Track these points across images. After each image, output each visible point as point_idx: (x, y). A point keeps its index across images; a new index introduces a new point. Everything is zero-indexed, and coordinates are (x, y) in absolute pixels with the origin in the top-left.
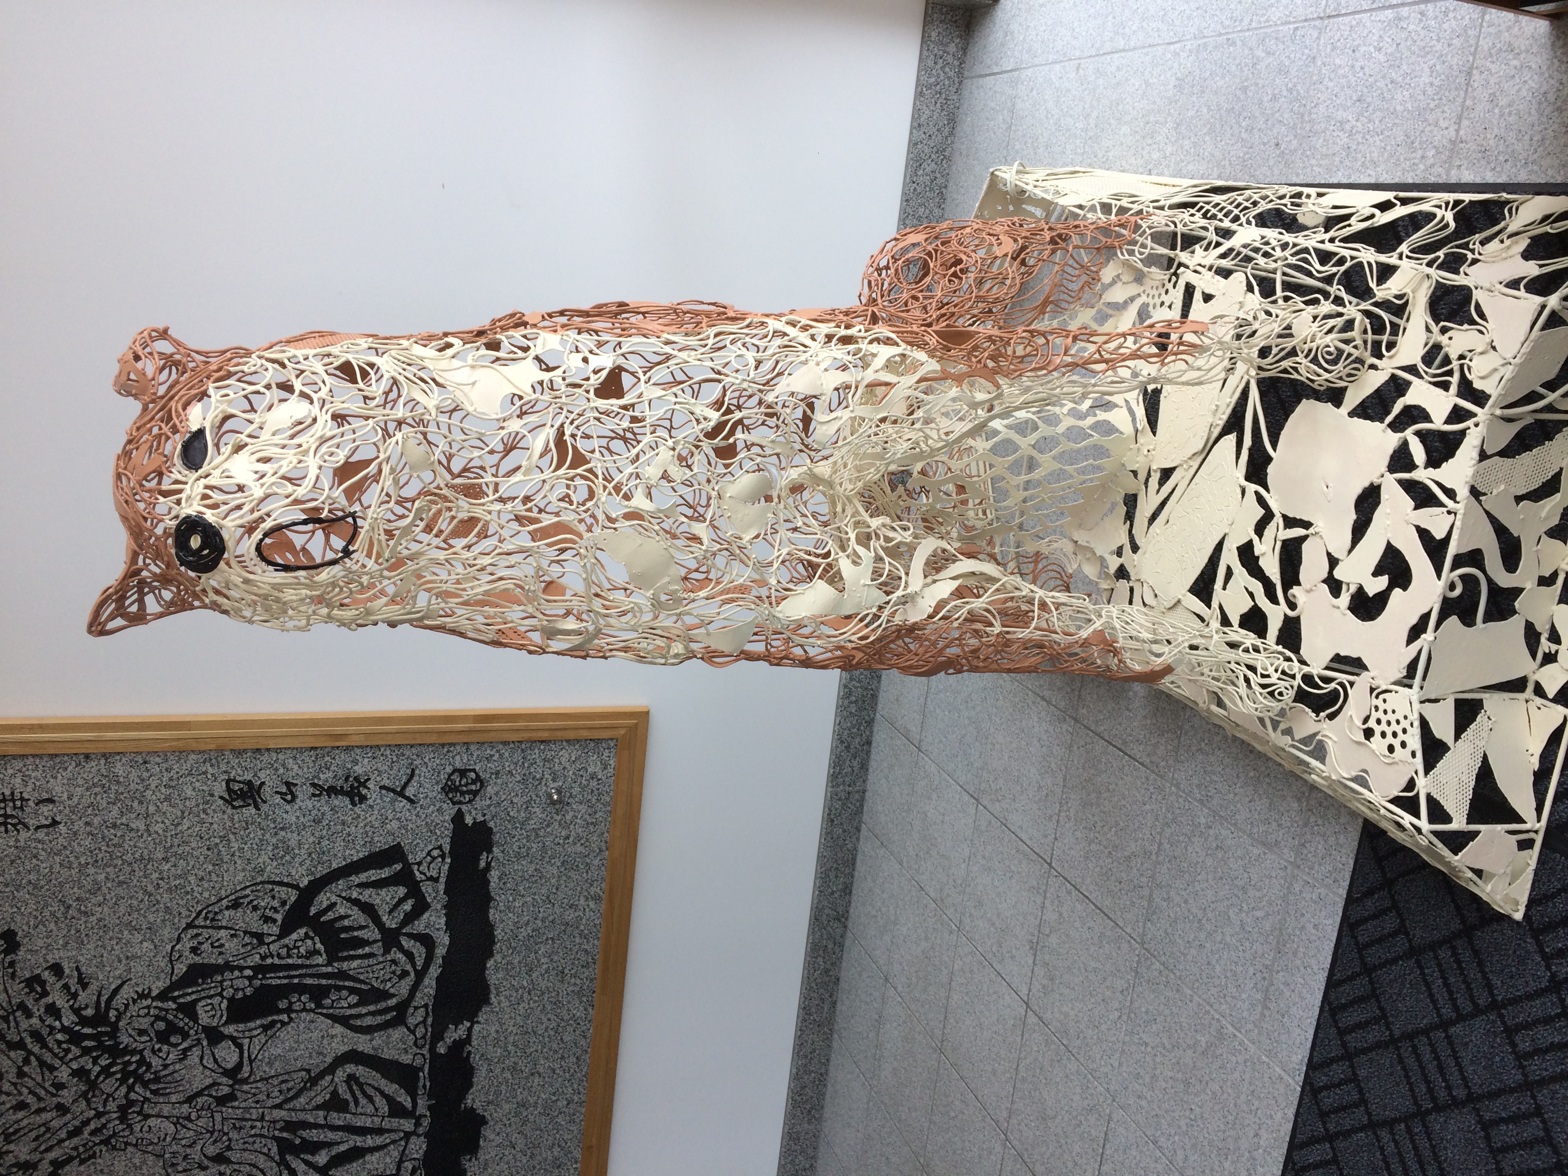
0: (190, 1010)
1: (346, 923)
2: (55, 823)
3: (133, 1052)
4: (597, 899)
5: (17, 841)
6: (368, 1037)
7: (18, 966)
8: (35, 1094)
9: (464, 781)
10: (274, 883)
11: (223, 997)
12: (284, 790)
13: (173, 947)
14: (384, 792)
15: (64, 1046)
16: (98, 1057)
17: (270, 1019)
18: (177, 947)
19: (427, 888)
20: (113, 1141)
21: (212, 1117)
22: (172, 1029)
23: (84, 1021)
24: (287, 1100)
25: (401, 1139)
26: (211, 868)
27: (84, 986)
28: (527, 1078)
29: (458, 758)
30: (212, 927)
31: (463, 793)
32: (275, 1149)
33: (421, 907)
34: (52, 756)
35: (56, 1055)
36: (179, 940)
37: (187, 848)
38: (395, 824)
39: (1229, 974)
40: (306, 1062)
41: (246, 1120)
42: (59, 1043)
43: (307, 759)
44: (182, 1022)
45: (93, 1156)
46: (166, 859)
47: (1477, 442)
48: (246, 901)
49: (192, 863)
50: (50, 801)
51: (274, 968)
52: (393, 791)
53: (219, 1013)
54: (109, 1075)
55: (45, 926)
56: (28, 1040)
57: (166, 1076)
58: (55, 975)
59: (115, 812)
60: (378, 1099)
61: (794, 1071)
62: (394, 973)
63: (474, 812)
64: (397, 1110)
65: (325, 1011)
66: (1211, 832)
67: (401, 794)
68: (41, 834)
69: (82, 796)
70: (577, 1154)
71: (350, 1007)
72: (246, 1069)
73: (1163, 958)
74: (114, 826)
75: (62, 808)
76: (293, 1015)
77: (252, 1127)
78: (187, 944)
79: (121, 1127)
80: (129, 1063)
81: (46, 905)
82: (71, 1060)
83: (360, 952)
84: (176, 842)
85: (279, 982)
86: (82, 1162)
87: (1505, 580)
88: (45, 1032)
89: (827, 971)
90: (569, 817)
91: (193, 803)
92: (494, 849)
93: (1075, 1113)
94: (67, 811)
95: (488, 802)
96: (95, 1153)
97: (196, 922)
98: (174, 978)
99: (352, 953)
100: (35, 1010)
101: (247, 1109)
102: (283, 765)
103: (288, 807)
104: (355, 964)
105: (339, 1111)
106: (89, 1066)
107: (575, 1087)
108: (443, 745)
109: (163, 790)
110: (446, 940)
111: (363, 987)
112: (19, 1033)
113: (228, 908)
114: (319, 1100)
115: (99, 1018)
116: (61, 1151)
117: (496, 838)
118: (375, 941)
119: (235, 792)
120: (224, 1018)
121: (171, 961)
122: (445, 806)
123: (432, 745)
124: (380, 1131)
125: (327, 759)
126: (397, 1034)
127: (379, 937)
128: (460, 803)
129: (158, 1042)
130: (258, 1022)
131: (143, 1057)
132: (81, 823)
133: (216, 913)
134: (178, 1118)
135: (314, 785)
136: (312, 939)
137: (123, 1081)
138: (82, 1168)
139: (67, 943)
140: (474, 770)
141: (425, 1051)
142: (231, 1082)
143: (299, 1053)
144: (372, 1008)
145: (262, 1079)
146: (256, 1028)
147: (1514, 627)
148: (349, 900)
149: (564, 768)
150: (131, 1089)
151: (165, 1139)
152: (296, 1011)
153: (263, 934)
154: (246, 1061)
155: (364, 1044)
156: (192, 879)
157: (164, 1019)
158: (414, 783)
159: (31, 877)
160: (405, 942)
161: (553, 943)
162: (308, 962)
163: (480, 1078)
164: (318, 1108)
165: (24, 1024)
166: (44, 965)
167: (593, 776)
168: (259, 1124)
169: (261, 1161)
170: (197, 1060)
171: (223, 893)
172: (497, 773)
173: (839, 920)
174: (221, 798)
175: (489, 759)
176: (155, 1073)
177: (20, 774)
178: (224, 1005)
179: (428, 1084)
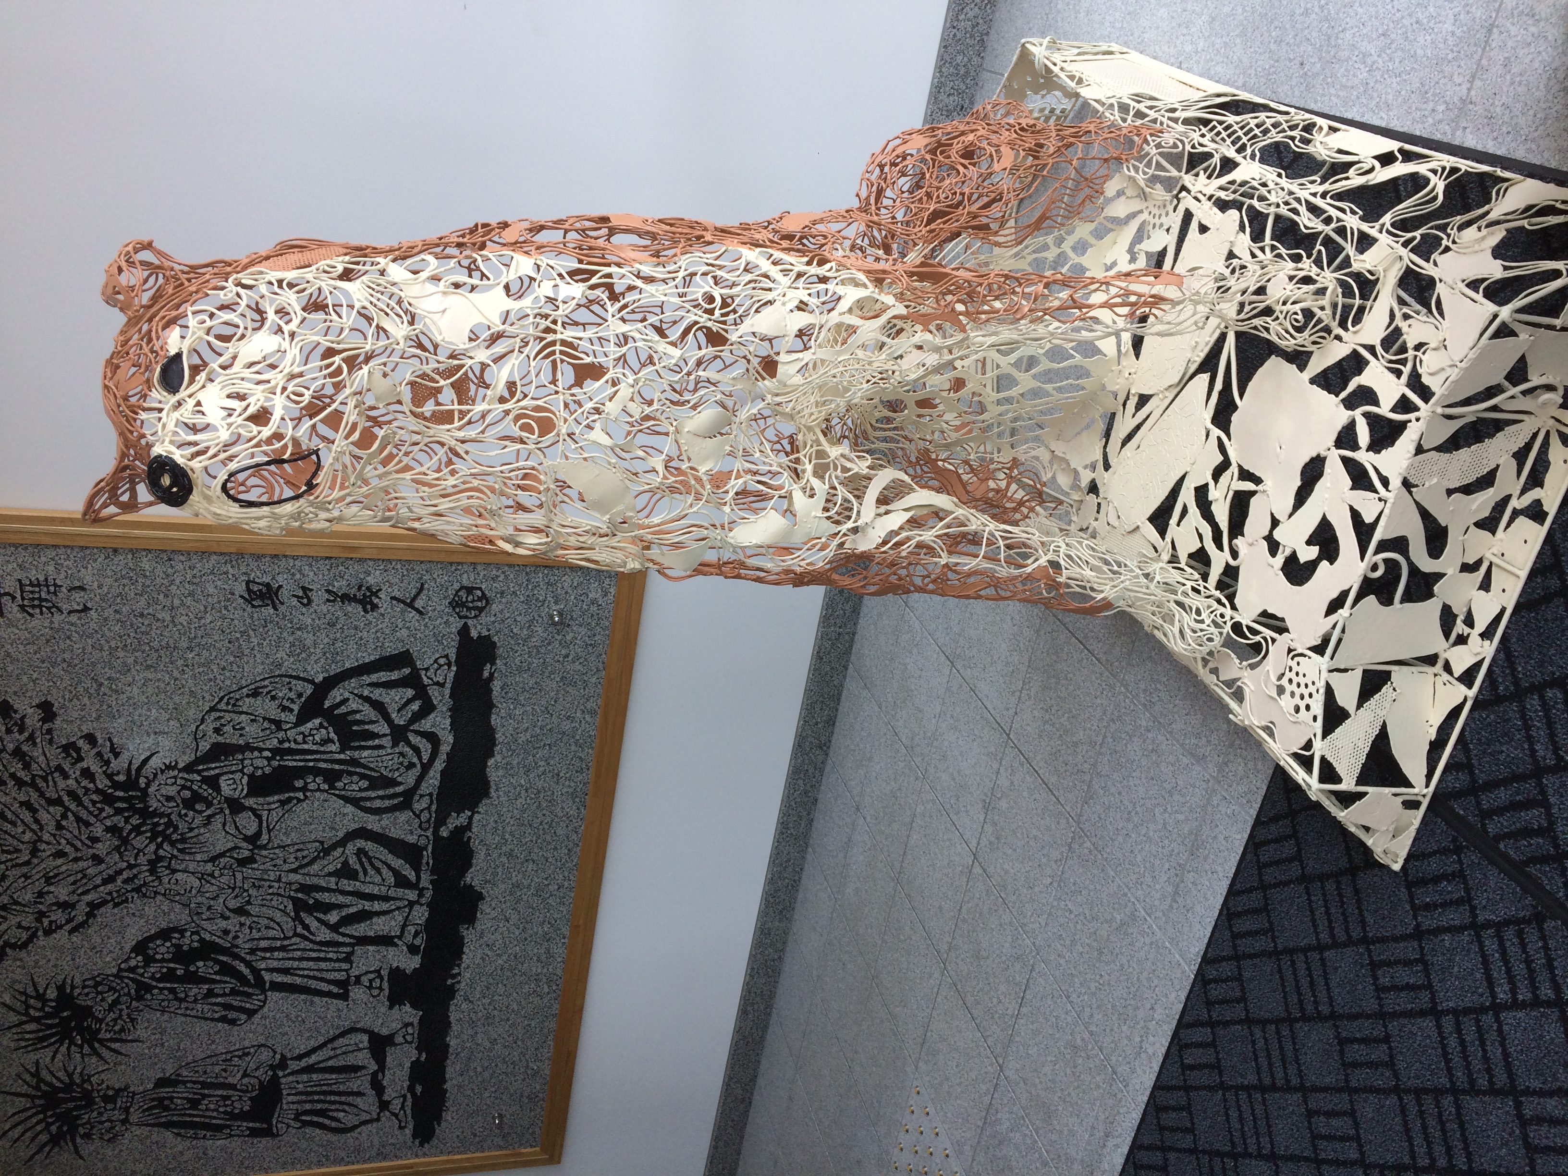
0: (213, 782)
1: (358, 717)
2: (86, 609)
3: (161, 815)
4: (593, 713)
5: (52, 622)
6: (377, 818)
7: (55, 734)
8: (72, 845)
9: (470, 598)
10: (291, 676)
11: (244, 774)
12: (301, 594)
13: (197, 727)
14: (394, 602)
15: (99, 805)
16: (130, 817)
17: (287, 795)
18: (201, 727)
19: (434, 692)
20: (144, 890)
21: (234, 875)
22: (197, 797)
23: (116, 785)
24: (301, 867)
25: (405, 907)
26: (232, 659)
27: (117, 755)
28: (522, 863)
29: (465, 576)
30: (234, 712)
31: (469, 609)
32: (290, 907)
33: (428, 708)
34: (83, 548)
35: (91, 813)
36: (203, 720)
37: (210, 641)
38: (404, 632)
39: (1148, 865)
40: (320, 835)
41: (265, 880)
42: (94, 803)
43: (322, 568)
44: (206, 791)
45: (126, 901)
46: (190, 649)
47: (1415, 437)
48: (265, 691)
49: (214, 654)
50: (82, 588)
51: (291, 752)
52: (403, 602)
53: (240, 787)
54: (140, 833)
55: (78, 700)
56: (66, 798)
57: (192, 837)
58: (89, 743)
59: (143, 602)
60: (385, 871)
61: (769, 876)
62: (401, 763)
63: (479, 627)
64: (401, 882)
65: (337, 792)
66: (1150, 735)
67: (411, 605)
68: (74, 618)
69: (111, 586)
70: (566, 931)
71: (361, 790)
72: (265, 837)
73: (1094, 840)
74: (142, 615)
75: (92, 596)
76: (308, 794)
77: (270, 887)
78: (209, 727)
79: (151, 878)
80: (157, 824)
81: (80, 682)
82: (105, 818)
83: (370, 743)
84: (200, 633)
85: (295, 764)
86: (116, 905)
87: (1426, 565)
88: (80, 792)
89: (806, 792)
90: (569, 638)
91: (216, 600)
92: (498, 661)
93: (1004, 958)
94: (97, 599)
95: (493, 619)
96: (127, 899)
97: (219, 706)
98: (199, 754)
99: (363, 743)
100: (71, 772)
101: (265, 871)
102: (300, 571)
103: (304, 610)
104: (366, 753)
105: (349, 879)
106: (122, 824)
107: (566, 874)
108: (451, 564)
109: (187, 586)
110: (451, 739)
111: (373, 774)
112: (57, 791)
113: (248, 696)
114: (331, 868)
115: (131, 783)
116: (97, 895)
117: (500, 652)
118: (385, 735)
119: (255, 593)
120: (245, 792)
121: (196, 739)
122: (451, 619)
123: (442, 563)
124: (386, 899)
125: (341, 568)
126: (403, 816)
127: (388, 731)
128: (466, 617)
129: (184, 808)
130: (276, 798)
131: (170, 819)
132: (111, 611)
133: (237, 700)
134: (203, 874)
135: (328, 591)
136: (326, 728)
137: (152, 839)
138: (116, 911)
139: (100, 716)
140: (480, 589)
141: (429, 833)
142: (251, 847)
143: (313, 827)
144: (381, 793)
145: (279, 847)
146: (274, 803)
147: (1431, 609)
148: (361, 697)
149: (566, 593)
150: (159, 846)
151: (190, 891)
152: (311, 791)
153: (280, 721)
154: (264, 831)
155: (373, 823)
156: (215, 668)
157: (189, 789)
158: (423, 596)
159: (66, 656)
160: (414, 739)
161: (550, 748)
162: (322, 749)
163: (480, 859)
164: (330, 874)
165: (61, 784)
166: (79, 734)
167: (594, 602)
168: (276, 885)
169: (278, 916)
170: (220, 826)
171: (244, 683)
172: (502, 593)
173: (821, 748)
174: (242, 597)
175: (494, 579)
176: (182, 834)
177: (52, 562)
178: (245, 780)
179: (431, 862)
